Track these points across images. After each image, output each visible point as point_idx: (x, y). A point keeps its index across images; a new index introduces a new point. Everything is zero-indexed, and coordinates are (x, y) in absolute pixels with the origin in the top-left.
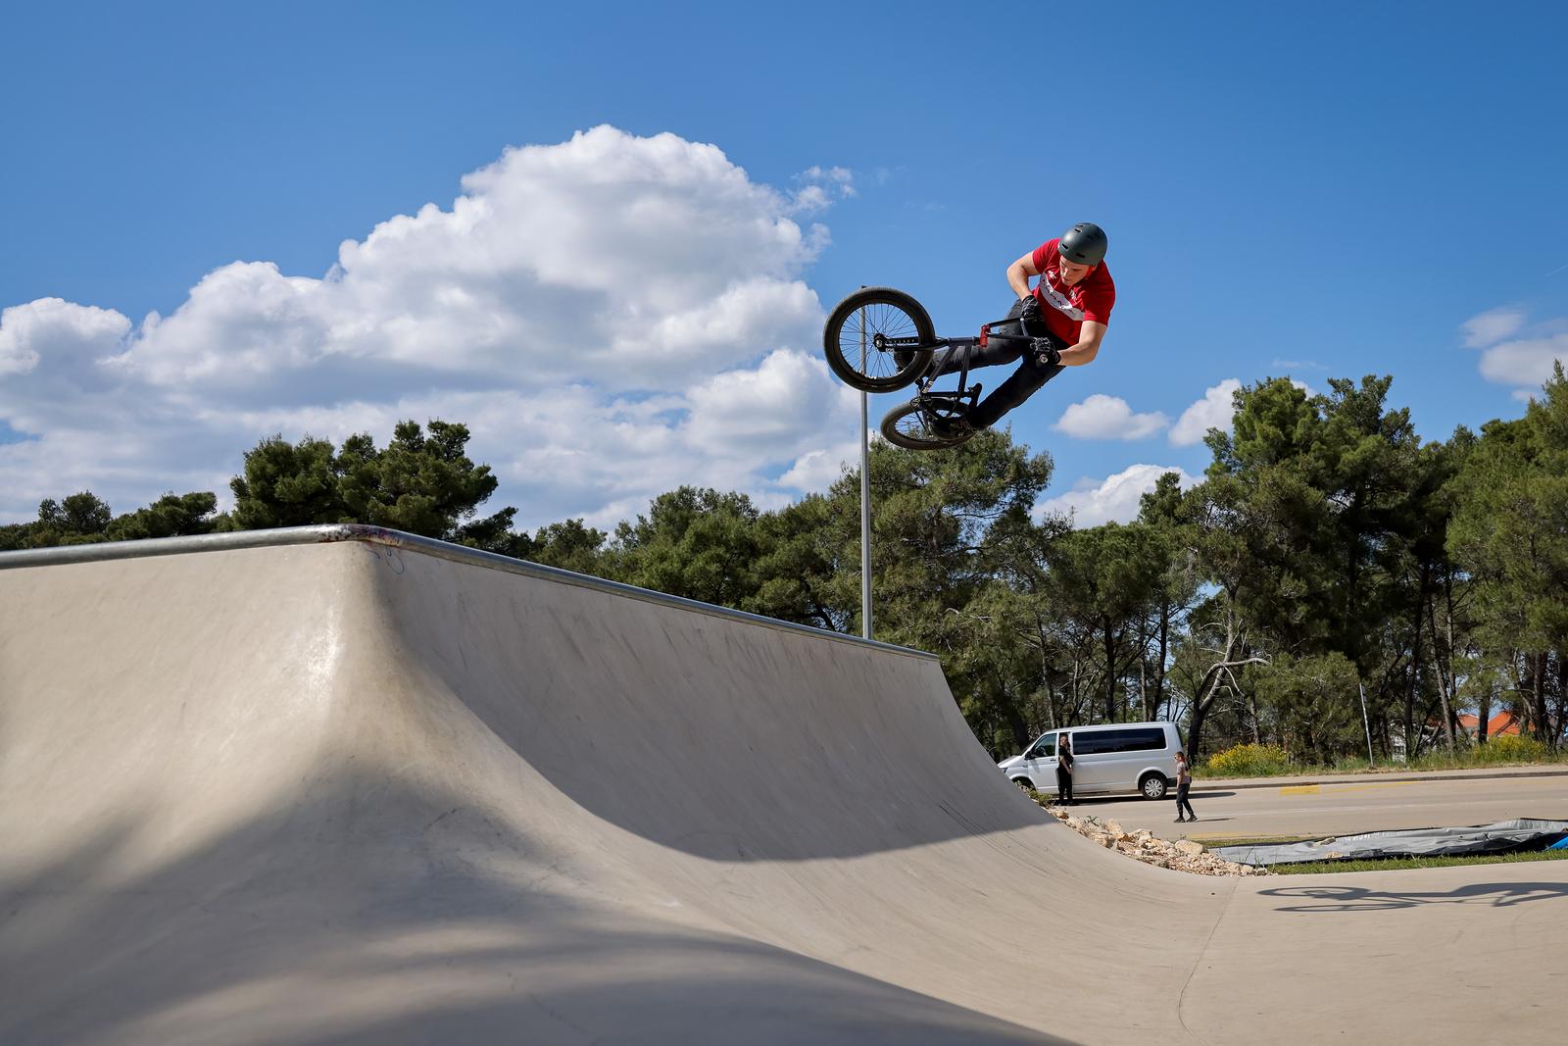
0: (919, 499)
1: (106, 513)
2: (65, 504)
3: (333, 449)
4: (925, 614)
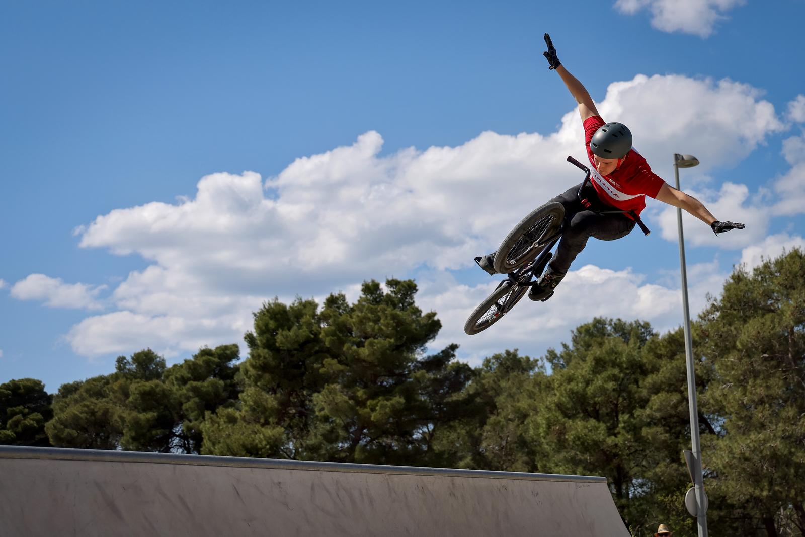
0: (772, 321)
1: (162, 364)
2: (133, 358)
3: (316, 306)
4: (783, 419)
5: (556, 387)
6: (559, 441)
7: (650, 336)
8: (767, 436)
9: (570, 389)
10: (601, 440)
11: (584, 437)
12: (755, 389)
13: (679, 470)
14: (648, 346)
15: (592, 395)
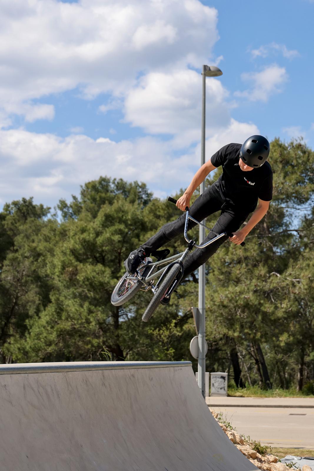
4: (256, 276)
5: (71, 236)
6: (71, 280)
7: (145, 195)
8: (243, 289)
9: (83, 238)
10: (106, 282)
11: (93, 278)
12: (236, 251)
13: (166, 309)
14: (150, 207)
15: (100, 245)
